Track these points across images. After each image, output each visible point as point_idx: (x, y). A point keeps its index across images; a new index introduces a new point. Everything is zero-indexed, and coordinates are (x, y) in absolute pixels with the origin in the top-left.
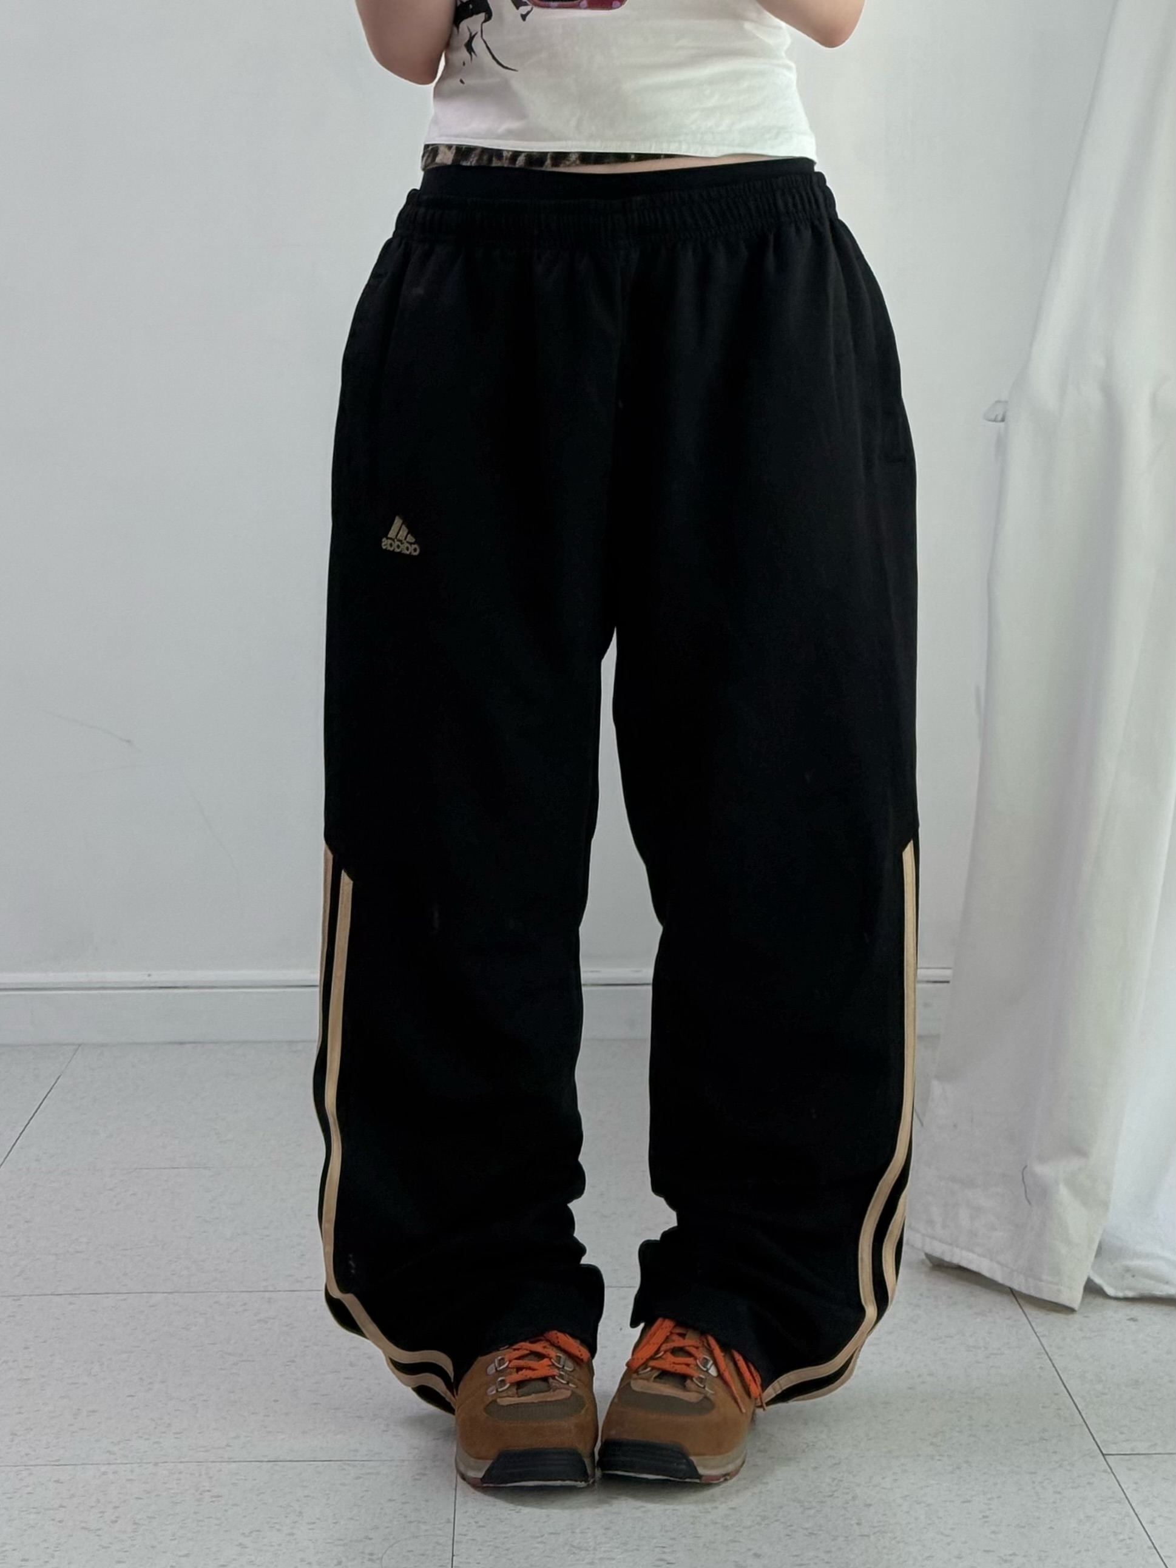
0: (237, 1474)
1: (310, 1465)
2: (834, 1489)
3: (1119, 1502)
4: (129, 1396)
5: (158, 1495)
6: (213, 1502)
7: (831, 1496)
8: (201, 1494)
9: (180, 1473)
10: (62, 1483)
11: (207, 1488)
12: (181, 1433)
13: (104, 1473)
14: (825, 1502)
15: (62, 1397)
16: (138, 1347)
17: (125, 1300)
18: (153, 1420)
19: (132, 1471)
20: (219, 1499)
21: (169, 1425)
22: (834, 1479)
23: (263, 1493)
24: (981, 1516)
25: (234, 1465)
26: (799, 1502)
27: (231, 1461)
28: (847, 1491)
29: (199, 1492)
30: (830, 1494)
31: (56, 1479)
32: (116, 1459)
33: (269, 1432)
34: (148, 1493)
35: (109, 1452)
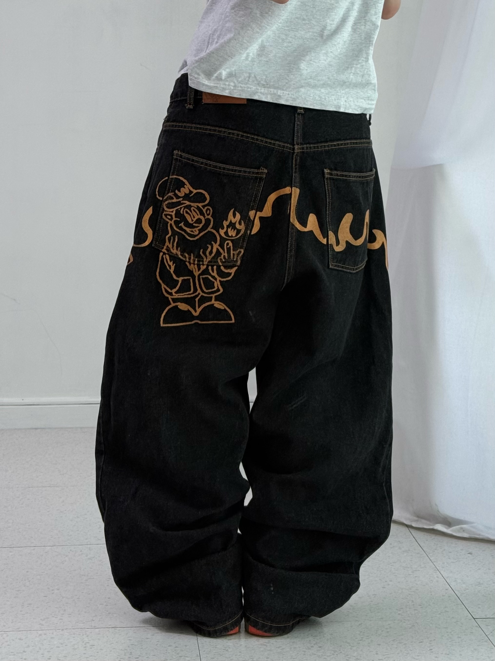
0: (99, 634)
1: (131, 629)
2: (362, 636)
3: (486, 642)
4: (44, 597)
5: (66, 645)
6: (91, 648)
7: (361, 640)
8: (85, 644)
9: (74, 634)
10: (22, 640)
11: (88, 642)
12: (70, 614)
13: (40, 635)
14: (359, 643)
15: (15, 597)
16: (44, 572)
17: (34, 550)
18: (57, 608)
19: (52, 633)
20: (94, 646)
21: (65, 610)
22: (361, 632)
23: (113, 643)
24: (429, 649)
25: (97, 630)
26: (349, 643)
27: (95, 628)
28: (367, 638)
29: (84, 644)
30: (361, 639)
31: (19, 638)
32: (44, 628)
33: (109, 613)
34: (62, 644)
35: (40, 624)
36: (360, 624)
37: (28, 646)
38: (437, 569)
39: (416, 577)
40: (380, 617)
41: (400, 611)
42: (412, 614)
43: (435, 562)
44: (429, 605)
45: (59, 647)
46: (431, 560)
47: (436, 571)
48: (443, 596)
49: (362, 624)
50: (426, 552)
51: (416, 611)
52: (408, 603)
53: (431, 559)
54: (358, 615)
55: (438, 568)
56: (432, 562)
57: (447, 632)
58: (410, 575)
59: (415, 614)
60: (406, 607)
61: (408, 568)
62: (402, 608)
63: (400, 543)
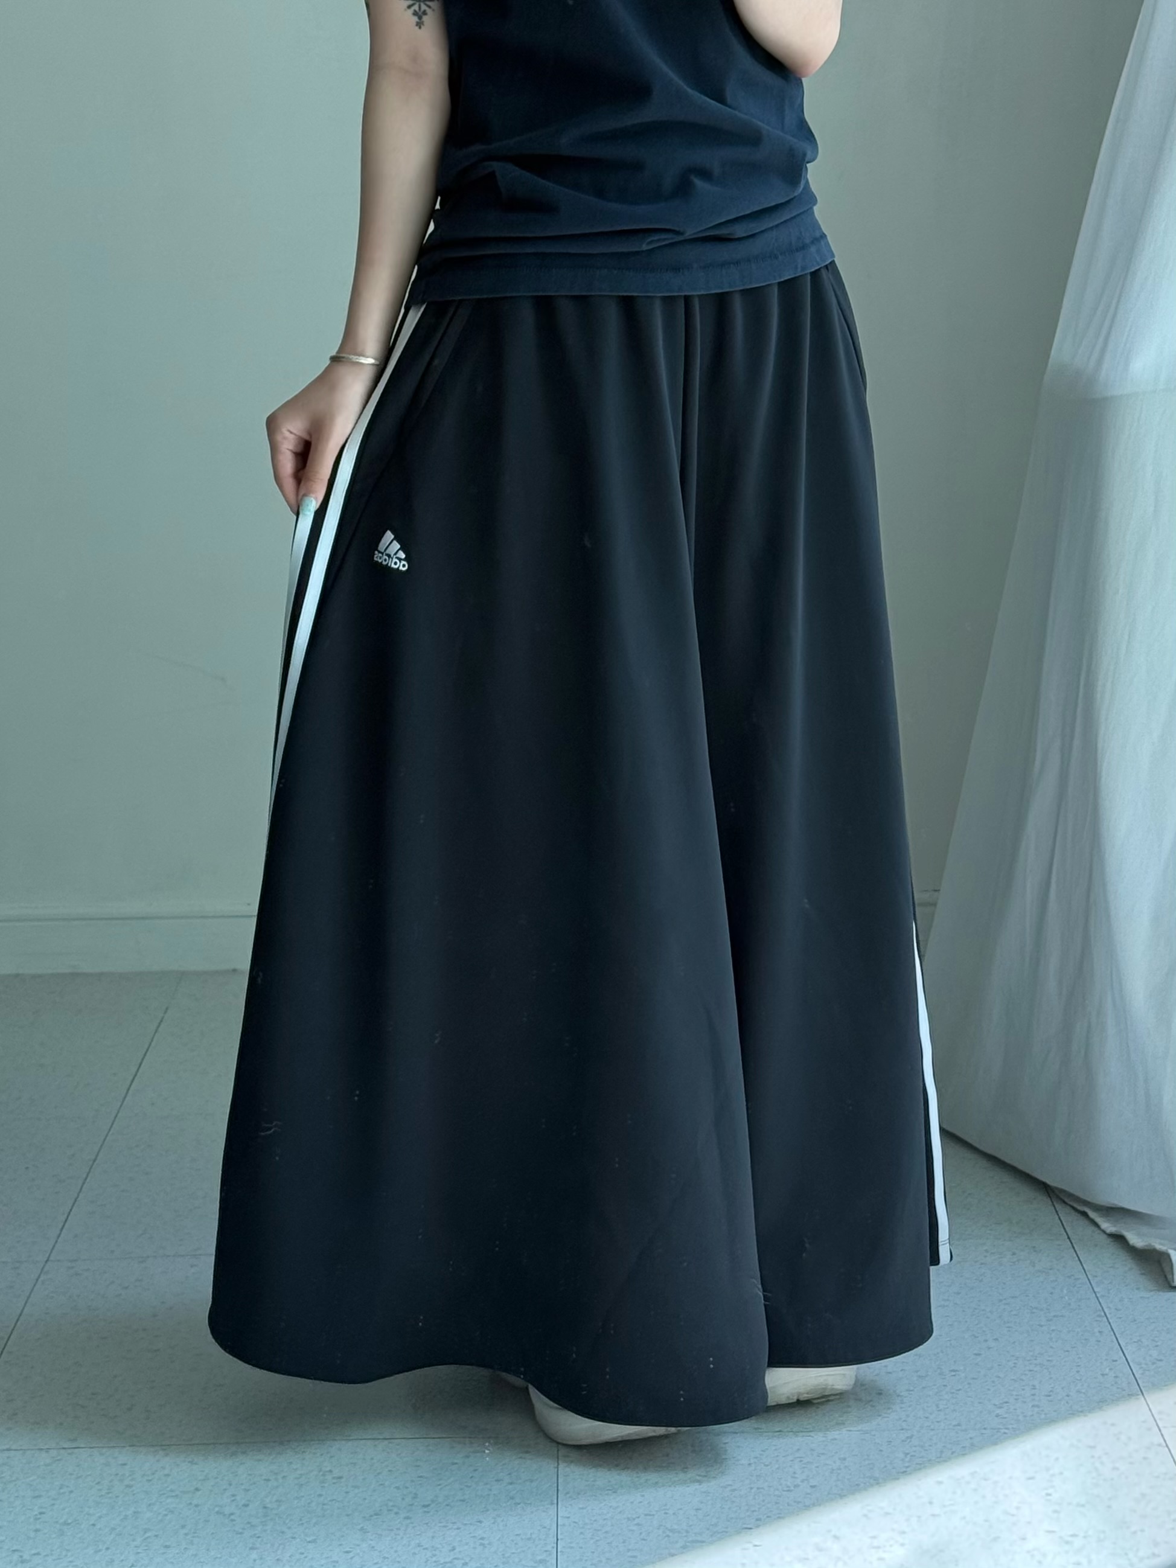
6: (334, 1483)
8: (324, 1475)
20: (343, 1480)
24: (1043, 1494)
29: (321, 1473)
36: (908, 1437)
37: (206, 1479)
38: (1103, 1314)
39: (1053, 1330)
40: (954, 1423)
41: (1001, 1408)
42: (1025, 1416)
43: (1103, 1296)
44: (1068, 1396)
45: (268, 1480)
46: (1095, 1292)
47: (1098, 1319)
48: (1103, 1375)
49: (911, 1437)
50: (1088, 1273)
51: (1036, 1409)
52: (1023, 1390)
53: (1096, 1290)
54: (908, 1416)
55: (1106, 1310)
56: (1097, 1298)
57: (1093, 1457)
58: (1042, 1326)
59: (1032, 1415)
60: (1016, 1399)
61: (1042, 1310)
62: (1006, 1402)
63: (1035, 1251)
